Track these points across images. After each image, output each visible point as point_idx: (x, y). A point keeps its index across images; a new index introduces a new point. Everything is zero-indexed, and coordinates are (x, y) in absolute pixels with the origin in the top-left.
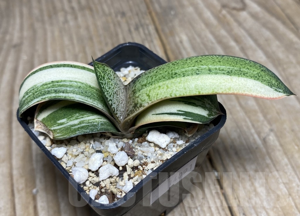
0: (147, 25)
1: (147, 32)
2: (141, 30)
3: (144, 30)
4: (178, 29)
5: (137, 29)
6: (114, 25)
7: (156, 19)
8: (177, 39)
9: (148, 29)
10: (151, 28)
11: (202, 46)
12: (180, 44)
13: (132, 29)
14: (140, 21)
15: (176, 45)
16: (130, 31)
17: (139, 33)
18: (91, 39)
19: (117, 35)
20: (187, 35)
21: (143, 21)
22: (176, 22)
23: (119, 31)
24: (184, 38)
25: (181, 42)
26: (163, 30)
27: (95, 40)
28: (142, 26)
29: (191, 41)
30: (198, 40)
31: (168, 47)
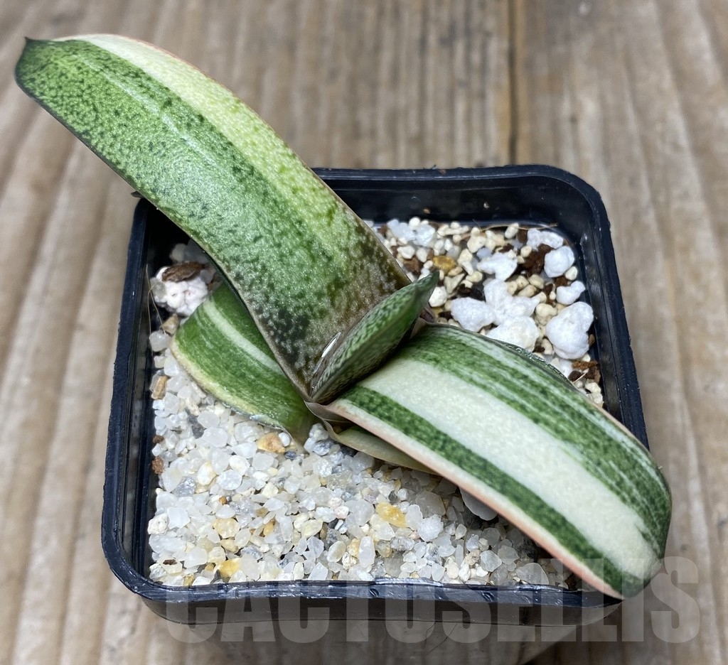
0: (487, 35)
1: (476, 58)
2: (460, 48)
3: (468, 48)
4: (580, 71)
5: (447, 41)
6: (381, 13)
7: (521, 19)
8: (566, 108)
9: (484, 47)
10: (497, 49)
11: (637, 150)
12: (566, 127)
13: (432, 40)
14: (468, 15)
15: (555, 125)
16: (423, 43)
17: (452, 55)
18: (291, 46)
19: (377, 48)
20: (602, 100)
21: (477, 17)
22: (583, 47)
23: (388, 35)
24: (590, 108)
25: (574, 120)
26: (530, 65)
27: (303, 52)
28: (468, 33)
29: (609, 122)
30: (633, 126)
31: (524, 128)
